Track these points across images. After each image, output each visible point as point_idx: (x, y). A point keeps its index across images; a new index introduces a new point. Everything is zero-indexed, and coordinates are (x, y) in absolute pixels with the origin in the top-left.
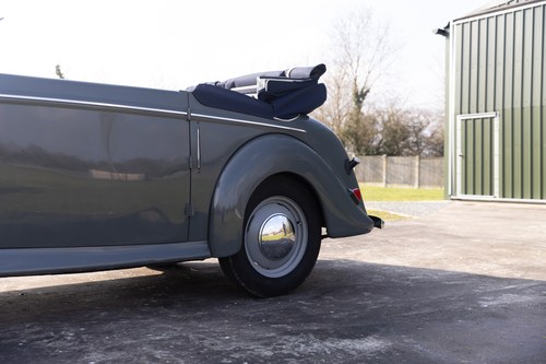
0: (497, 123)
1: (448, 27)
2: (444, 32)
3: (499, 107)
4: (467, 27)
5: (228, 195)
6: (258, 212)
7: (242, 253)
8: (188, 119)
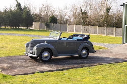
1: (123, 4)
5: (80, 49)
6: (82, 51)
7: (81, 55)
8: (76, 42)
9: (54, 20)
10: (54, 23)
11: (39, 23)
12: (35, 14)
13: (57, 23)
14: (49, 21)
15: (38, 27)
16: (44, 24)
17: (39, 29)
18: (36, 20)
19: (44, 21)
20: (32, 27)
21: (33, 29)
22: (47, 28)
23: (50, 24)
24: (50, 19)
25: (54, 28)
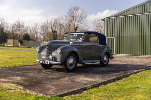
0: (114, 39)
1: (105, 19)
2: (104, 20)
3: (115, 36)
4: (109, 19)
5: (103, 54)
8: (99, 46)
9: (27, 37)
10: (27, 40)
11: (13, 40)
12: (8, 32)
13: (29, 40)
14: (22, 38)
15: (12, 44)
16: (18, 41)
17: (13, 46)
18: (9, 37)
19: (18, 39)
20: (6, 44)
21: (7, 45)
22: (21, 45)
23: (24, 41)
24: (23, 36)
25: (28, 44)
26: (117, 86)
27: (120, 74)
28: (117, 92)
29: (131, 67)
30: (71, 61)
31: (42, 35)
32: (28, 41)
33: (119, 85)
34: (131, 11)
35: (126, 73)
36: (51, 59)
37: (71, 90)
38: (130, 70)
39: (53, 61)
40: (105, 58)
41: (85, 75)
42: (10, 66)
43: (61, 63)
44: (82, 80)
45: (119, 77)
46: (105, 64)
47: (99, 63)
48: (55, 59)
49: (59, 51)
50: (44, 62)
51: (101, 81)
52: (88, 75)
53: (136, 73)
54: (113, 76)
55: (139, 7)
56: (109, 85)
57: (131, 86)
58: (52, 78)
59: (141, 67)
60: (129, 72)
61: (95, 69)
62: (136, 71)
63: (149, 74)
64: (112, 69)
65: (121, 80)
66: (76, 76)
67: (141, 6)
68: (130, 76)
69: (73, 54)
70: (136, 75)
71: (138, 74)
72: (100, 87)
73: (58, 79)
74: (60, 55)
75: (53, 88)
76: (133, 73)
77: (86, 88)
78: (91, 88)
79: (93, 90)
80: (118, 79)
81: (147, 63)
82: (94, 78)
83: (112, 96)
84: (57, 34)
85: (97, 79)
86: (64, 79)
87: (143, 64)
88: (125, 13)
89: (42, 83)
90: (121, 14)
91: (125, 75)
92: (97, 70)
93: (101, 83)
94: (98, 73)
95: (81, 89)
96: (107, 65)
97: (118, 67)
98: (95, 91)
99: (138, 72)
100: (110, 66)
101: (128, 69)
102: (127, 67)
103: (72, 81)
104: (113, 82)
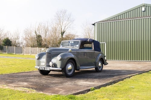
0: (105, 44)
1: (95, 23)
2: (94, 25)
3: (106, 41)
4: (99, 24)
9: (8, 43)
13: (11, 45)
22: (1, 51)
23: (4, 46)
24: (3, 42)
25: (9, 50)
26: (115, 88)
27: (115, 78)
28: (116, 91)
29: (124, 72)
30: (70, 67)
31: (24, 40)
32: (9, 47)
33: (117, 87)
34: (122, 15)
35: (120, 77)
36: (51, 65)
37: (78, 91)
38: (124, 75)
39: (53, 67)
40: (100, 64)
41: (84, 80)
42: (6, 73)
43: (61, 69)
44: (83, 84)
45: (115, 81)
46: (100, 69)
47: (94, 69)
48: (55, 65)
49: (59, 57)
50: (45, 68)
51: (100, 84)
52: (87, 79)
53: (129, 77)
54: (109, 80)
55: (130, 12)
56: (108, 87)
57: (127, 87)
58: (56, 83)
59: (133, 72)
60: (123, 77)
61: (91, 74)
62: (129, 76)
63: (141, 78)
64: (107, 74)
65: (117, 83)
66: (76, 81)
67: (132, 11)
68: (125, 80)
69: (72, 61)
70: (130, 78)
71: (131, 78)
72: (101, 88)
73: (61, 83)
74: (60, 61)
75: (61, 90)
76: (127, 78)
77: (90, 89)
78: (94, 89)
79: (96, 90)
80: (114, 82)
81: (139, 68)
82: (93, 82)
83: (112, 94)
84: (41, 39)
85: (96, 83)
86: (67, 83)
87: (135, 69)
88: (116, 18)
89: (49, 87)
90: (112, 19)
91: (120, 79)
92: (93, 75)
93: (101, 85)
94: (96, 78)
95: (86, 91)
96: (102, 71)
97: (112, 72)
98: (98, 91)
99: (131, 76)
100: (104, 72)
101: (122, 74)
102: (120, 72)
103: (75, 85)
104: (110, 85)
